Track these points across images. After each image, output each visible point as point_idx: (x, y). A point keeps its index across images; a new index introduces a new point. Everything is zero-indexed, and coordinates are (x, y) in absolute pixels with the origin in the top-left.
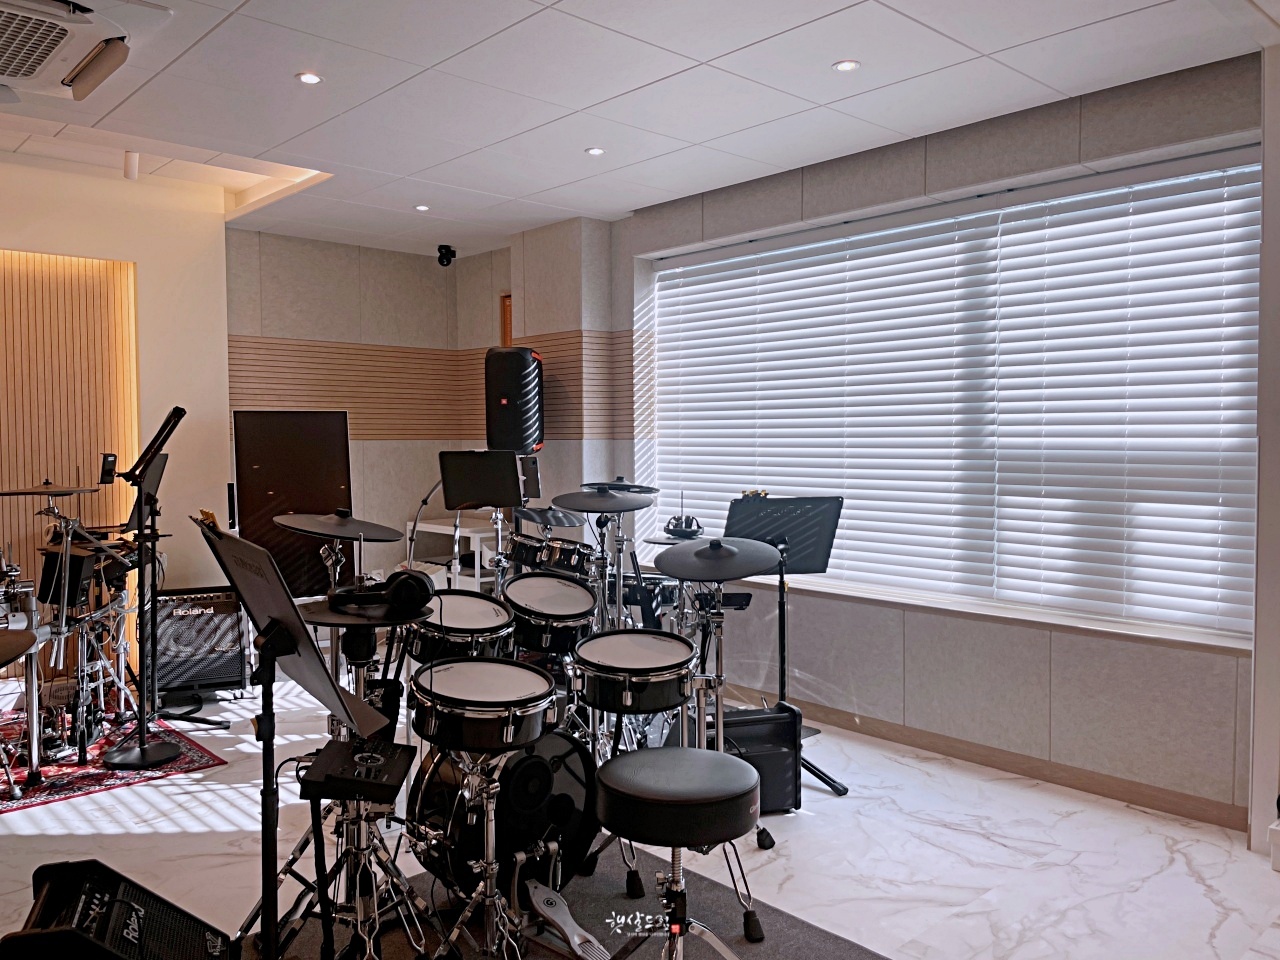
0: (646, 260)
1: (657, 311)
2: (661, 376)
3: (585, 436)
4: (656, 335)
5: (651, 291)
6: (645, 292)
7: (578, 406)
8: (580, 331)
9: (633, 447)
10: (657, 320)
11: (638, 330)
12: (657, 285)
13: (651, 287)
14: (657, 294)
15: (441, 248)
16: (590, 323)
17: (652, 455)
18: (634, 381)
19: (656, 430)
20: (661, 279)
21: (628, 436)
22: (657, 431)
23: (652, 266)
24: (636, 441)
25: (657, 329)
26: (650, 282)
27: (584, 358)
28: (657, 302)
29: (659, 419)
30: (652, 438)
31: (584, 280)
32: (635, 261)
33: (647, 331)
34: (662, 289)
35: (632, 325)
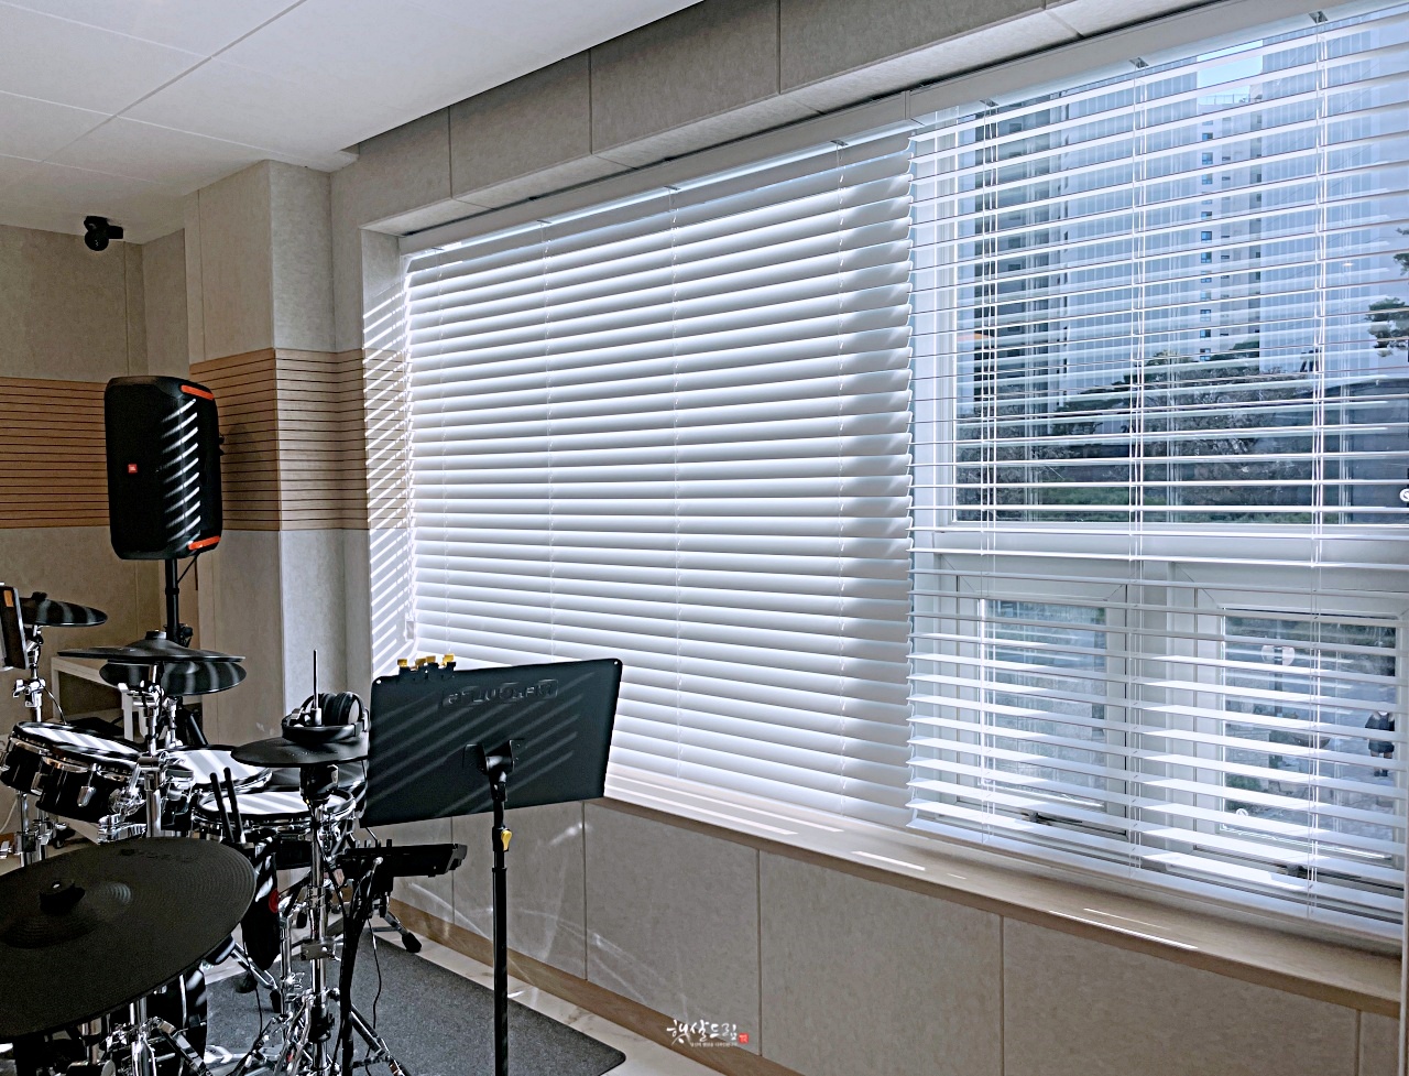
0: (386, 236)
1: (409, 319)
2: (418, 426)
3: (284, 525)
4: (408, 359)
5: (400, 286)
6: (386, 286)
7: (271, 475)
8: (272, 351)
9: (367, 542)
10: (409, 334)
11: (373, 349)
12: (409, 278)
13: (397, 280)
14: (408, 290)
15: (89, 221)
16: (289, 335)
17: (406, 555)
18: (367, 434)
19: (412, 513)
20: (415, 266)
21: (359, 523)
22: (414, 516)
23: (399, 243)
24: (372, 532)
25: (409, 348)
26: (395, 271)
27: (280, 394)
28: (409, 305)
29: (416, 497)
30: (404, 527)
31: (276, 265)
32: (363, 235)
33: (390, 351)
34: (415, 283)
35: (361, 339)
